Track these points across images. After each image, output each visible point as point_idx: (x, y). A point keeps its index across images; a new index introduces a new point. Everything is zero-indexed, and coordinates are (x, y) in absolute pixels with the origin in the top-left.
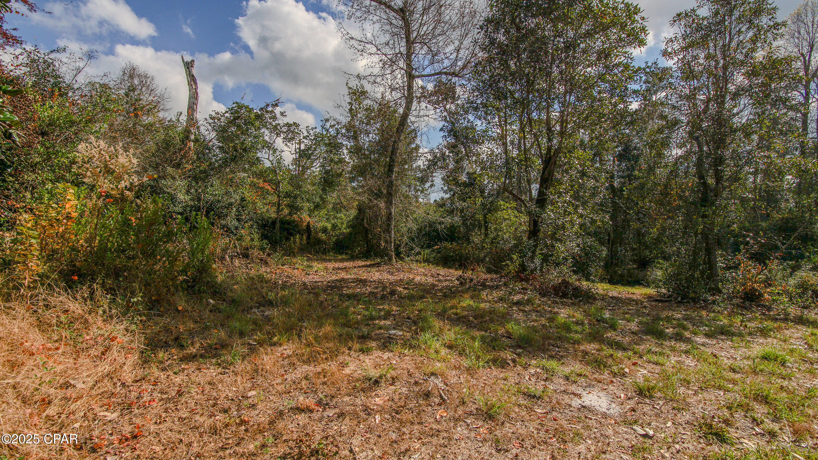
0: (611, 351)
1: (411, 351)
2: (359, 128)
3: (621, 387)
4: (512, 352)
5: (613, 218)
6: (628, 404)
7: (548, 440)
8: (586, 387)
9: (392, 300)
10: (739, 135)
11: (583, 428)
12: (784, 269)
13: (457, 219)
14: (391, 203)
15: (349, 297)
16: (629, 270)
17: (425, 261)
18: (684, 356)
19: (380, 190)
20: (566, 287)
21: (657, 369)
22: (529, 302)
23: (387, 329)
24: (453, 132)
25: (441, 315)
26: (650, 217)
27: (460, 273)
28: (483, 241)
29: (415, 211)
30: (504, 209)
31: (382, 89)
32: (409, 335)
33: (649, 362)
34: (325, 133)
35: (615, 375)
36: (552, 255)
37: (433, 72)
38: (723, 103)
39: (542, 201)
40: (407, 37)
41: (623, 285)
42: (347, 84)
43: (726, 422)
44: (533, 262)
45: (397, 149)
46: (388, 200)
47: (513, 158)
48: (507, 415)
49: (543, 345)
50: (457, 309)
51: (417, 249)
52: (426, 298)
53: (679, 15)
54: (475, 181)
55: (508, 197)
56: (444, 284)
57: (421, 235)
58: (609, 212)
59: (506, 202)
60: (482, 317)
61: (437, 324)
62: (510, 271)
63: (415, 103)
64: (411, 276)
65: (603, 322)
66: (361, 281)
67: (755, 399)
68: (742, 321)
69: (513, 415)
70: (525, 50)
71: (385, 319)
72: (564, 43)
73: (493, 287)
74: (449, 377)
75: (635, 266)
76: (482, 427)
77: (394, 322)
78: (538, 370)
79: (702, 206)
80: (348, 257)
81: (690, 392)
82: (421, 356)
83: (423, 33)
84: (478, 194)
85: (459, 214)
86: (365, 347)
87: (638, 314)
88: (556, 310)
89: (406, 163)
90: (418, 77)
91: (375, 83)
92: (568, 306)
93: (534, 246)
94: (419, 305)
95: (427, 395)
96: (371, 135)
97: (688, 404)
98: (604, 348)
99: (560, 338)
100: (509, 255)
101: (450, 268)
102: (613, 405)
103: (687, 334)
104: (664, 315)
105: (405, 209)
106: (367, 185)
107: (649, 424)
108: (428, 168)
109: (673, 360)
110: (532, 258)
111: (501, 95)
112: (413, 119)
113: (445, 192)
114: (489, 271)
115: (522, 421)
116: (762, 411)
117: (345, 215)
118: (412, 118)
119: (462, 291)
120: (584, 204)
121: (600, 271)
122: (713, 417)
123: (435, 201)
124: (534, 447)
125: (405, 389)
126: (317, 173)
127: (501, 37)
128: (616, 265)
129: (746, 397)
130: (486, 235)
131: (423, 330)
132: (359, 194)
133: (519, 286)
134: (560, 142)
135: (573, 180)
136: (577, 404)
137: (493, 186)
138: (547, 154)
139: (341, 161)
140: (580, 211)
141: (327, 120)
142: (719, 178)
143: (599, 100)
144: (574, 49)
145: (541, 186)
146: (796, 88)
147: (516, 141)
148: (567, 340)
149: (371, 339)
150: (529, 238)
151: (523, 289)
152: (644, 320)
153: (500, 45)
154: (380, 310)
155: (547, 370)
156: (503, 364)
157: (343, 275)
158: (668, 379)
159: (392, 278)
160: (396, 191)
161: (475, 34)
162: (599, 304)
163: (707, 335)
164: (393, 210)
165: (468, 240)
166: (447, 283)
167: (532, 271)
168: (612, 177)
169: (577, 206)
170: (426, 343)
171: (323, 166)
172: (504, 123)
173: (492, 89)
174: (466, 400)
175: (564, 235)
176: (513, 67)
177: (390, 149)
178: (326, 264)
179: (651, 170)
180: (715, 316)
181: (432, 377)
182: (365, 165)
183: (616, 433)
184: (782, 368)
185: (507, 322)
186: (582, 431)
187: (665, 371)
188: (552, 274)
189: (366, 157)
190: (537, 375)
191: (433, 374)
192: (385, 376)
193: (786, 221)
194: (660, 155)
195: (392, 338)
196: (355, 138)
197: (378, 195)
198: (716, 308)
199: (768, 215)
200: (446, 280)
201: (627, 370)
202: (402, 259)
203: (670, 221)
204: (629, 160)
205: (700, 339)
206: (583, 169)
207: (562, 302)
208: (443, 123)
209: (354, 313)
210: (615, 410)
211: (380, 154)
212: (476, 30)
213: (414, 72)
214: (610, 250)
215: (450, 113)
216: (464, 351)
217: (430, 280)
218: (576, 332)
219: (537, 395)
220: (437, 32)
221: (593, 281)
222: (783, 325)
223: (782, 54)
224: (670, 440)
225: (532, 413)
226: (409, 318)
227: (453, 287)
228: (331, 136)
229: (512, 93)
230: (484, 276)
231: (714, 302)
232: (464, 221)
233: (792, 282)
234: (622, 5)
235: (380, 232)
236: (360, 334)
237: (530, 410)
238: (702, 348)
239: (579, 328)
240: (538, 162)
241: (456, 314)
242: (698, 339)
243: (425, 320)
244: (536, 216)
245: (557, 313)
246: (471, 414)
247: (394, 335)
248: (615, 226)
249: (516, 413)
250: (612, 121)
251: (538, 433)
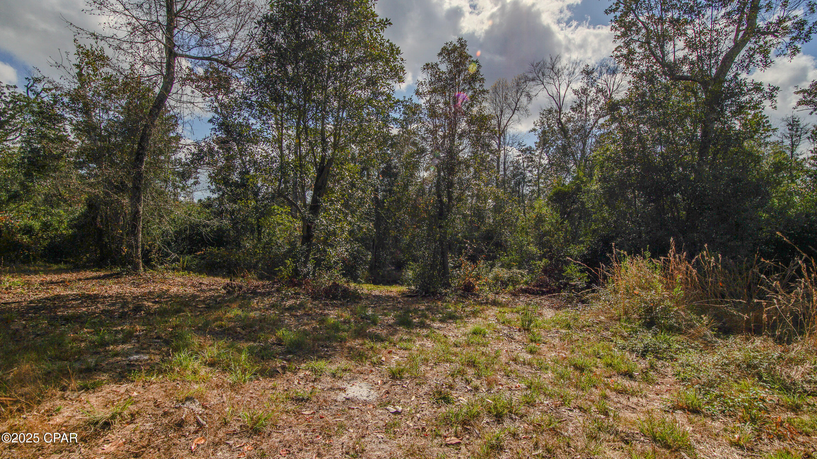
0: (372, 344)
1: (161, 377)
2: (92, 100)
3: (379, 374)
4: (282, 359)
5: (377, 226)
6: (384, 388)
7: (315, 439)
8: (350, 380)
9: (135, 319)
10: (463, 166)
11: (347, 419)
12: (487, 267)
13: (226, 222)
14: (138, 200)
15: (67, 319)
16: (388, 271)
17: (184, 269)
18: (425, 339)
19: (122, 183)
20: (336, 289)
21: (406, 353)
22: (302, 306)
23: (126, 354)
24: (225, 126)
25: (201, 330)
26: (405, 226)
27: (227, 281)
28: (255, 247)
29: (172, 212)
30: (278, 214)
31: (130, 59)
32: (157, 358)
33: (401, 349)
34: (33, 97)
35: (374, 364)
36: (324, 260)
37: (201, 55)
38: (453, 140)
39: (315, 208)
40: (168, 7)
41: (385, 284)
42: (75, 40)
43: (451, 387)
44: (306, 267)
45: (150, 135)
46: (135, 196)
47: (288, 163)
48: (275, 425)
49: (313, 346)
50: (222, 320)
51: (175, 256)
52: (184, 311)
53: (427, 65)
54: (247, 182)
55: (283, 202)
56: (208, 294)
57: (180, 238)
58: (373, 221)
59: (281, 207)
60: (251, 326)
61: (196, 340)
62: (284, 277)
63: (176, 86)
64: (165, 288)
65: (367, 319)
66: (89, 297)
67: (468, 365)
68: (463, 307)
69: (281, 423)
70: (303, 59)
71: (123, 343)
72: (339, 62)
73: (264, 293)
74: (209, 399)
75: (393, 268)
76: (246, 444)
77: (137, 345)
78: (307, 373)
79: (439, 219)
80: (69, 266)
81: (428, 368)
82: (174, 381)
83: (189, 8)
84: (251, 196)
85: (229, 216)
86: (89, 382)
87: (394, 308)
88: (326, 312)
89: (161, 153)
90: (182, 56)
91: (120, 49)
92: (338, 307)
93: (307, 251)
94: (174, 320)
95: (180, 425)
96: (111, 113)
97: (426, 379)
98: (367, 342)
99: (329, 338)
100: (282, 260)
101: (216, 275)
102: (372, 392)
103: (428, 322)
104: (412, 308)
105: (158, 208)
106: (103, 174)
107: (399, 402)
108: (192, 162)
109: (418, 343)
110: (305, 263)
111: (277, 98)
112: (173, 103)
113: (213, 191)
114: (261, 277)
115: (290, 427)
116: (471, 373)
117: (66, 211)
118: (170, 102)
119: (230, 301)
120: (353, 212)
121: (366, 273)
122: (443, 385)
123: (200, 201)
124: (301, 450)
125: (149, 424)
126: (16, 151)
127: (279, 39)
128: (379, 267)
129: (462, 365)
130: (259, 240)
131: (177, 349)
132: (90, 185)
133: (291, 291)
134: (333, 153)
135: (344, 190)
136: (342, 398)
137: (267, 189)
138: (321, 163)
139: (62, 139)
140: (349, 218)
141: (37, 80)
142: (450, 198)
143: (367, 121)
144: (348, 70)
145: (315, 193)
146: (493, 138)
147: (293, 147)
148: (335, 339)
149: (100, 370)
150: (303, 244)
151: (295, 294)
152: (398, 313)
153: (278, 48)
154: (117, 332)
155: (316, 371)
156: (273, 374)
157: (59, 291)
158: (413, 361)
159: (137, 291)
160: (146, 186)
161: (251, 27)
162: (364, 302)
163: (442, 321)
164: (141, 209)
165: (239, 246)
166: (212, 293)
167: (305, 276)
168: (376, 190)
169: (347, 214)
170: (181, 364)
171: (28, 142)
172: (280, 126)
173: (268, 89)
174: (228, 419)
175: (335, 241)
176: (291, 73)
177: (139, 134)
178: (27, 278)
179: (406, 187)
180: (446, 306)
181: (188, 403)
182: (100, 148)
183: (374, 416)
184: (483, 339)
185: (278, 329)
186: (346, 422)
187: (411, 354)
188: (324, 277)
189: (102, 139)
190: (306, 378)
191: (188, 399)
192: (120, 414)
193: (488, 232)
194: (412, 175)
195: (134, 365)
196: (86, 111)
197: (121, 188)
198: (448, 299)
199: (479, 227)
200: (211, 290)
201: (383, 359)
202: (153, 267)
203: (418, 230)
204: (390, 177)
205: (436, 325)
206: (353, 181)
207: (332, 304)
208: (214, 114)
209: (74, 340)
210: (374, 395)
211: (125, 139)
212: (253, 24)
213: (176, 49)
214: (374, 254)
215: (222, 105)
216: (228, 366)
217: (190, 291)
218: (344, 330)
219: (306, 397)
220: (208, 12)
221: (360, 283)
222: (485, 307)
223: (486, 113)
224: (413, 412)
225: (300, 416)
226: (158, 338)
227: (219, 296)
228: (43, 102)
229: (289, 98)
230: (255, 283)
231: (446, 294)
232: (235, 224)
233: (491, 276)
234: (388, 44)
235: (122, 235)
236: (84, 367)
237: (298, 414)
238: (437, 331)
239: (346, 327)
240: (313, 171)
241: (221, 326)
242: (435, 325)
243: (180, 337)
244: (310, 222)
245: (328, 314)
246: (234, 433)
247: (137, 360)
248: (378, 233)
249: (283, 420)
250: (376, 141)
251: (305, 435)
